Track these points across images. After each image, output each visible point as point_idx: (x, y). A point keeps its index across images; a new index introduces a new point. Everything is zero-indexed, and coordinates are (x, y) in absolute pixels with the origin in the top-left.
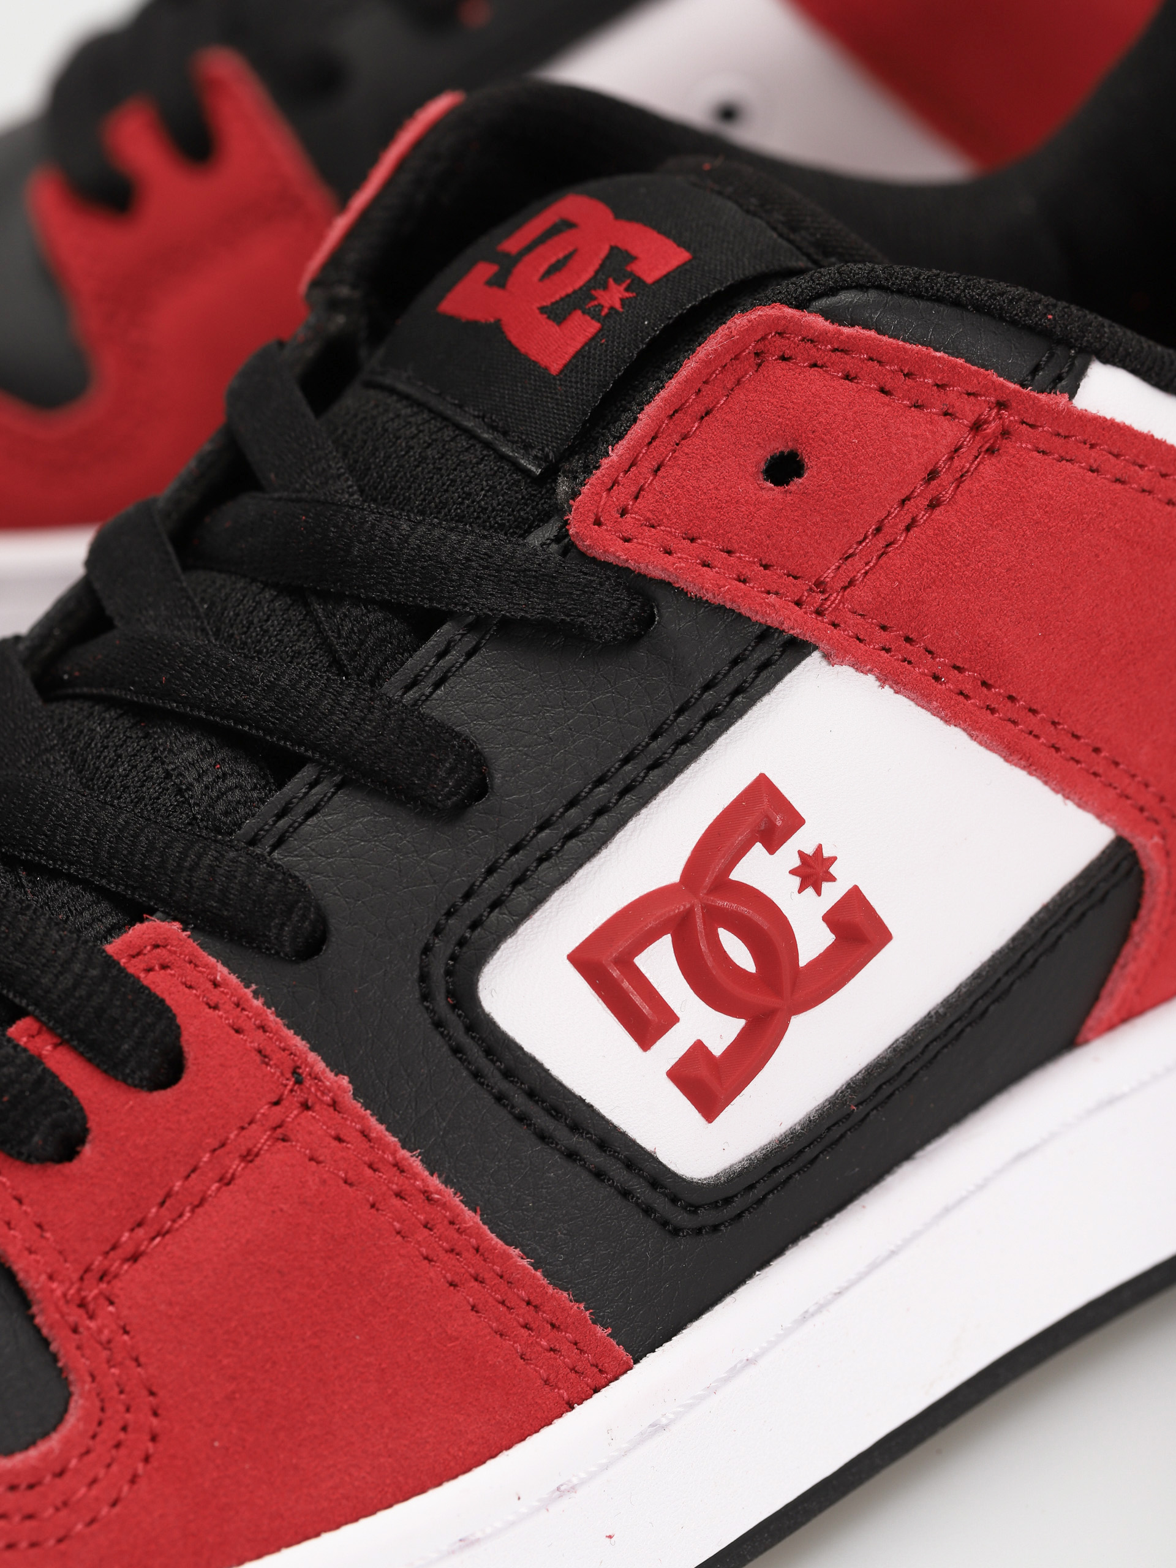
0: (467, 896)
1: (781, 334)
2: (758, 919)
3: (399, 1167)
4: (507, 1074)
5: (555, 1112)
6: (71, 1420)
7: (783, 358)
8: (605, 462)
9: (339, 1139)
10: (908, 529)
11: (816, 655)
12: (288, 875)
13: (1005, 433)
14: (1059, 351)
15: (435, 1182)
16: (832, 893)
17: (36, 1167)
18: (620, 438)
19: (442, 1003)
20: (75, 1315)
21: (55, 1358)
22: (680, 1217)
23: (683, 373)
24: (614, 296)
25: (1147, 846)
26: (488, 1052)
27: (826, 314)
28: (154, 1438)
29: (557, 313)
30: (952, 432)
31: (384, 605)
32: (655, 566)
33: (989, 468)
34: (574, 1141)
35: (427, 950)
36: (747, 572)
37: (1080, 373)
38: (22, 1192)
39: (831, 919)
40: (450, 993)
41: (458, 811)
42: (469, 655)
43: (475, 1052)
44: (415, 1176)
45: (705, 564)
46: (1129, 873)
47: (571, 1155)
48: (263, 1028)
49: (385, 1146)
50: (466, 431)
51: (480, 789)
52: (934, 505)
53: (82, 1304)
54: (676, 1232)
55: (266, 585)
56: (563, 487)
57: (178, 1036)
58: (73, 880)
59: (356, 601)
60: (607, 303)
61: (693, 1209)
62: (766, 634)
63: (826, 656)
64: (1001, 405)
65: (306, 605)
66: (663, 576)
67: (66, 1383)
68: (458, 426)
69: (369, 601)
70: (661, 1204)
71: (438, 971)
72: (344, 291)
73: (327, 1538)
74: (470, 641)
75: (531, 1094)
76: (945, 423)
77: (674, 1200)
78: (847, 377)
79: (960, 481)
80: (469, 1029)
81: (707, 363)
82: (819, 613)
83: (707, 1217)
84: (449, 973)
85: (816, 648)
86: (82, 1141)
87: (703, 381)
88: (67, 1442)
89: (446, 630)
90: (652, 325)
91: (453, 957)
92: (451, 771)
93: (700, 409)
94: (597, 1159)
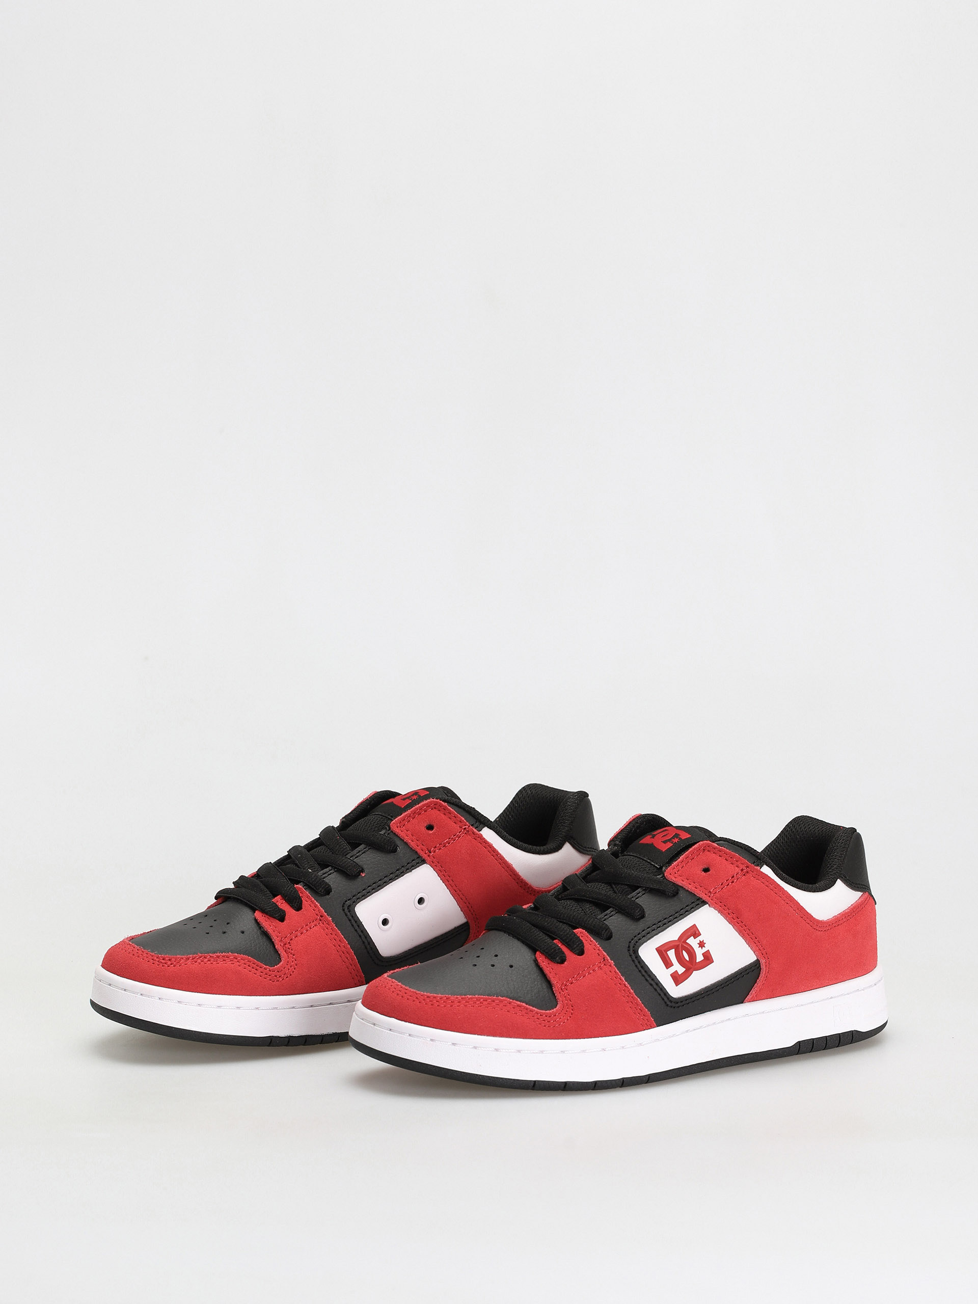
0: (638, 934)
1: (708, 846)
2: (691, 950)
3: (620, 979)
4: (642, 967)
5: (650, 976)
6: (557, 1007)
7: (708, 851)
8: (673, 865)
9: (610, 971)
10: (727, 885)
11: (707, 905)
12: (606, 925)
13: (747, 872)
14: (759, 861)
15: (626, 983)
16: (704, 950)
17: (556, 964)
18: (676, 861)
19: (631, 951)
20: (560, 991)
21: (556, 997)
22: (668, 1003)
23: (689, 851)
24: (676, 840)
25: (763, 961)
26: (639, 962)
27: (717, 844)
28: (572, 1014)
29: (665, 842)
30: (737, 870)
31: (627, 885)
32: (680, 883)
33: (744, 878)
34: (652, 982)
35: (630, 942)
36: (697, 887)
37: (762, 866)
38: (553, 967)
39: (703, 954)
40: (633, 950)
41: (638, 920)
42: (643, 895)
43: (636, 962)
44: (623, 981)
45: (689, 884)
46: (758, 968)
47: (651, 985)
48: (599, 950)
49: (619, 975)
50: (645, 860)
51: (643, 916)
52: (733, 882)
53: (561, 989)
54: (667, 1005)
55: (603, 883)
56: (664, 868)
57: (584, 947)
58: (564, 923)
59: (622, 884)
60: (674, 841)
61: (671, 1002)
62: (699, 899)
63: (709, 905)
64: (747, 867)
65: (611, 886)
66: (681, 885)
67: (557, 1001)
68: (643, 859)
69: (626, 884)
70: (666, 999)
71: (631, 947)
72: (618, 842)
73: (600, 1038)
74: (644, 892)
75: (646, 972)
76: (737, 868)
77: (668, 999)
78: (720, 856)
79: (738, 879)
80: (636, 957)
81: (694, 849)
82: (709, 897)
83: (673, 1005)
84: (633, 947)
85: (708, 903)
86: (565, 961)
87: (692, 853)
88: (557, 1010)
89: (639, 890)
90: (683, 846)
91: (635, 944)
92: (639, 912)
93: (692, 858)
94: (655, 986)
